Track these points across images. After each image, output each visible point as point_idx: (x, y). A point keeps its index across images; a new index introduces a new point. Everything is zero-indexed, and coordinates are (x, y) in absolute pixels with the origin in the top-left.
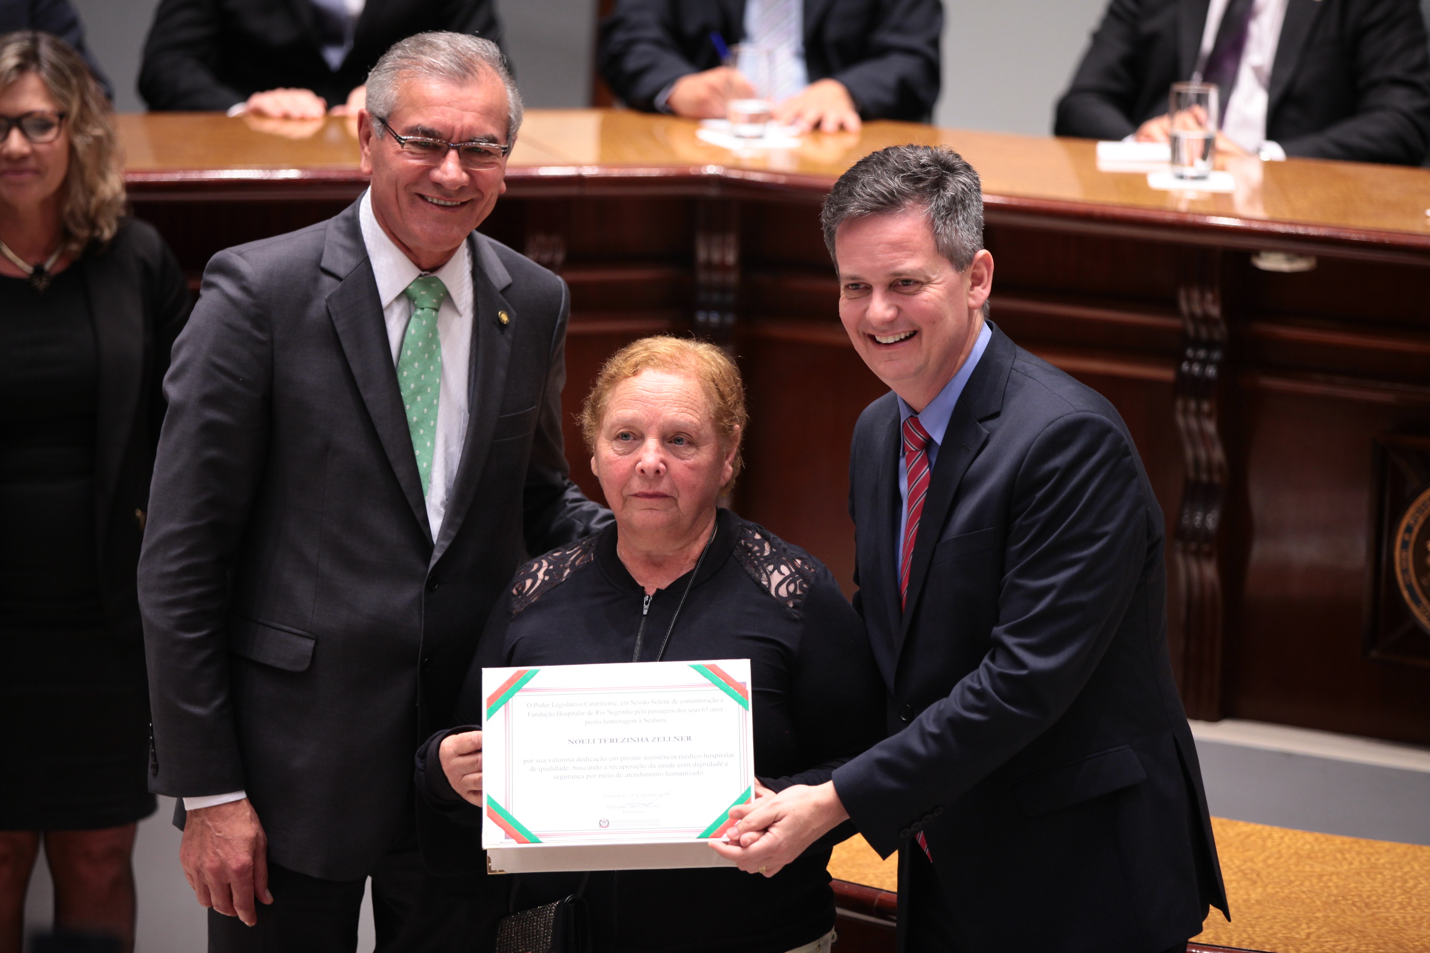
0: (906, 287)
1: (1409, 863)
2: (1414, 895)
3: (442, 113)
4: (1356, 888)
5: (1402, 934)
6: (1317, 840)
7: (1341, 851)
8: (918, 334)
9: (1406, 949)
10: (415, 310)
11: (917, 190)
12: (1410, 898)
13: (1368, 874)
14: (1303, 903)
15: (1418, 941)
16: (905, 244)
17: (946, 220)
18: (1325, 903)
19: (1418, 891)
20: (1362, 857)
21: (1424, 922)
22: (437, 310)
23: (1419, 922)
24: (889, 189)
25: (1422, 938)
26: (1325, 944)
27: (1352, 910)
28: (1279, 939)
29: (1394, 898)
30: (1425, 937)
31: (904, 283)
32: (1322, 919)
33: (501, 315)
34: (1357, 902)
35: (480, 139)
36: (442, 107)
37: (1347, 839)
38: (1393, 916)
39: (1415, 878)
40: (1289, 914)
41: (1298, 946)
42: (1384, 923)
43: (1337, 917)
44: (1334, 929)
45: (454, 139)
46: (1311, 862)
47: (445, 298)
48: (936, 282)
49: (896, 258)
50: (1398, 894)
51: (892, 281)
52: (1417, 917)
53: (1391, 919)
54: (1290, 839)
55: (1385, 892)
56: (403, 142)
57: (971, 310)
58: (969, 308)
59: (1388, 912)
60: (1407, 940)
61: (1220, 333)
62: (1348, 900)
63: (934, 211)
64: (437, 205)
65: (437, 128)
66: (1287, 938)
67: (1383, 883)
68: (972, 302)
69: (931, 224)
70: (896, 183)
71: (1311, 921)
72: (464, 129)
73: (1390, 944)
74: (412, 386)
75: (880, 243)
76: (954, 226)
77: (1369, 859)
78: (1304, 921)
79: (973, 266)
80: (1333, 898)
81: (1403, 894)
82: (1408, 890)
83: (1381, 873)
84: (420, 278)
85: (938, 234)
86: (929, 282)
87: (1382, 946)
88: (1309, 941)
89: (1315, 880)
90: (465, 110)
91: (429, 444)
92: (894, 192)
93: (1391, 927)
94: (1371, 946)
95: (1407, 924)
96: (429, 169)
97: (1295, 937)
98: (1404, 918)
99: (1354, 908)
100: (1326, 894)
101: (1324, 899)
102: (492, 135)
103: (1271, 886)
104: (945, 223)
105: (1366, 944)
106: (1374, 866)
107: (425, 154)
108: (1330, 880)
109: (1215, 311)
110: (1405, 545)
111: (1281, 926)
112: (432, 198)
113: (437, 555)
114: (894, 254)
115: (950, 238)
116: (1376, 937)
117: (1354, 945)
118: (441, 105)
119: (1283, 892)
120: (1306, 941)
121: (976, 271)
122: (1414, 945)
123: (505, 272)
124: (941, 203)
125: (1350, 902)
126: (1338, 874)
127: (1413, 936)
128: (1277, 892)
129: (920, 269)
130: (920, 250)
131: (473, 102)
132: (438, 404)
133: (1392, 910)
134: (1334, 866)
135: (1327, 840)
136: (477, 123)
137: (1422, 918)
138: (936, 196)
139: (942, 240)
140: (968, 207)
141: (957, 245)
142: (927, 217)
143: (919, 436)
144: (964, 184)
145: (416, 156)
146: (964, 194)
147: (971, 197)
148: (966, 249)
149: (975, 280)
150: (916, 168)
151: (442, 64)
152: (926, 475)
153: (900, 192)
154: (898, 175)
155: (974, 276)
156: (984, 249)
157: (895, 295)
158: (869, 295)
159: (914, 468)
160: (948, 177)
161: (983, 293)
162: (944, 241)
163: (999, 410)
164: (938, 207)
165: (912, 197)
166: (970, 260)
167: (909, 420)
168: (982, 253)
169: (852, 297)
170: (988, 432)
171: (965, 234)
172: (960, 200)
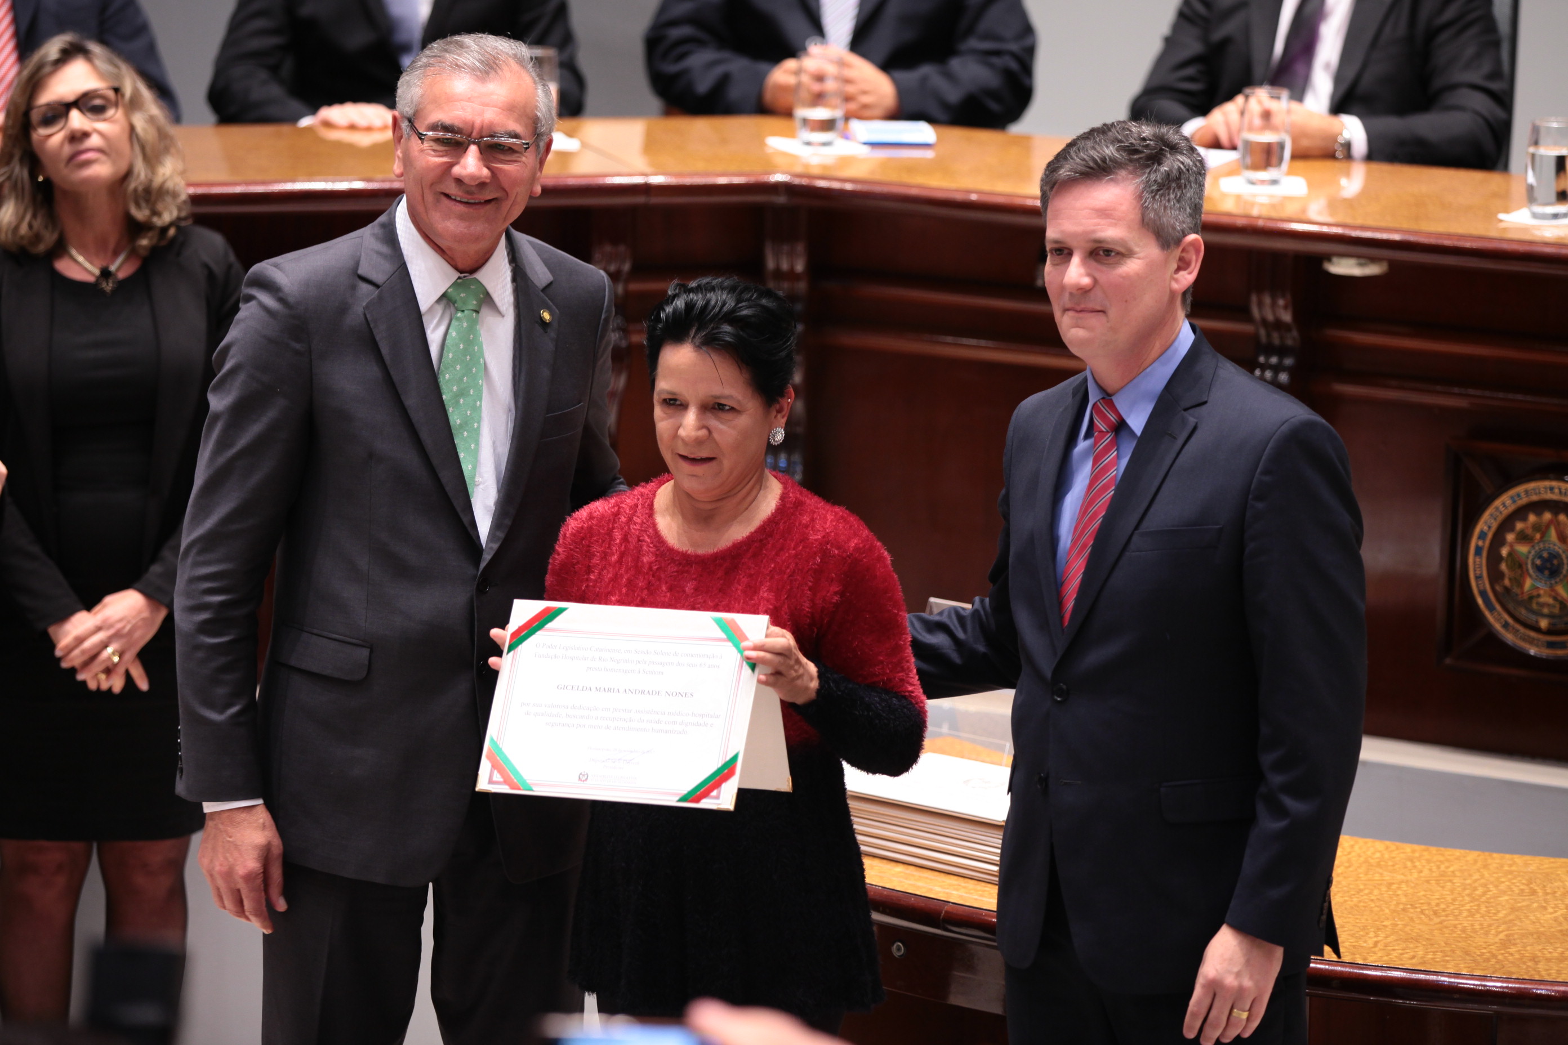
0: (1107, 257)
1: (1478, 870)
2: (1483, 902)
3: (462, 108)
4: (1424, 896)
5: (1469, 942)
6: (1387, 848)
7: (1412, 860)
9: (1473, 957)
10: (456, 313)
11: (1131, 161)
12: (1479, 905)
13: (1438, 882)
14: (1372, 911)
15: (1485, 948)
17: (1156, 195)
18: (1394, 911)
19: (1488, 899)
20: (1432, 865)
21: (1492, 929)
22: (477, 312)
23: (1487, 929)
24: (1102, 155)
25: (1489, 945)
26: (1392, 952)
27: (1420, 918)
28: (1346, 947)
29: (1463, 906)
30: (1493, 944)
31: (1106, 253)
32: (1390, 927)
33: (543, 314)
34: (1425, 910)
35: (501, 134)
36: (462, 103)
37: (1416, 847)
38: (1461, 924)
39: (1485, 885)
40: (1357, 923)
41: (1365, 955)
42: (1452, 930)
43: (1405, 925)
44: (1401, 937)
45: (474, 134)
46: (1380, 871)
47: (487, 299)
48: (1136, 255)
50: (1467, 901)
51: (1094, 248)
52: (1485, 924)
53: (1460, 927)
54: (1360, 848)
55: (1454, 900)
56: (422, 138)
57: (1173, 293)
58: (1171, 291)
59: (1457, 919)
60: (1475, 947)
61: (1292, 339)
62: (1416, 908)
63: (1144, 183)
64: (461, 202)
65: (457, 123)
66: (1354, 947)
67: (1452, 891)
68: (1175, 286)
69: (1140, 197)
71: (1379, 929)
72: (485, 124)
73: (1458, 952)
74: (455, 388)
75: (1085, 208)
76: (1163, 202)
77: (1438, 867)
78: (1372, 930)
79: (1180, 249)
80: (1401, 906)
81: (1471, 902)
82: (1477, 897)
83: (1450, 881)
85: (1146, 208)
86: (1130, 254)
87: (1449, 953)
88: (1376, 949)
89: (1384, 889)
90: (487, 105)
91: (473, 446)
92: (1106, 159)
93: (1458, 934)
94: (1439, 953)
95: (1475, 931)
96: (451, 165)
97: (1362, 945)
98: (1472, 925)
99: (1423, 916)
100: (1395, 902)
101: (1392, 907)
102: (513, 131)
103: (1340, 895)
104: (1154, 197)
105: (1434, 952)
106: (1443, 874)
107: (446, 151)
108: (1399, 888)
109: (1287, 317)
110: (1478, 551)
111: (1349, 935)
112: (455, 195)
113: (487, 557)
114: (1100, 221)
115: (1157, 213)
116: (1444, 945)
117: (1421, 953)
118: (462, 100)
119: (1352, 901)
120: (1373, 950)
121: (1184, 255)
122: (1481, 952)
123: (546, 270)
124: (1153, 177)
125: (1419, 910)
126: (1407, 882)
127: (1480, 944)
128: (1346, 901)
129: (1122, 239)
130: (1124, 220)
131: (495, 97)
132: (481, 406)
133: (1460, 918)
134: (1403, 874)
135: (1397, 848)
136: (498, 118)
137: (1490, 925)
138: (1150, 169)
139: (1149, 214)
140: (1183, 186)
141: (1165, 222)
142: (1136, 188)
143: (1112, 418)
144: (1183, 163)
145: (438, 153)
146: (1180, 173)
147: (1189, 177)
148: (1174, 228)
149: (1181, 264)
150: (1135, 140)
151: (464, 61)
152: (1113, 457)
153: (1113, 160)
154: (1116, 144)
155: (1181, 259)
156: (1194, 233)
157: (1094, 264)
158: (1069, 260)
159: (1099, 451)
160: (1167, 154)
161: (1188, 278)
162: (1152, 215)
163: (1206, 399)
164: (1149, 180)
165: (1124, 166)
166: (1178, 242)
167: (1101, 401)
168: (1192, 237)
169: (1055, 262)
170: (1195, 420)
171: (1175, 213)
172: (1175, 178)
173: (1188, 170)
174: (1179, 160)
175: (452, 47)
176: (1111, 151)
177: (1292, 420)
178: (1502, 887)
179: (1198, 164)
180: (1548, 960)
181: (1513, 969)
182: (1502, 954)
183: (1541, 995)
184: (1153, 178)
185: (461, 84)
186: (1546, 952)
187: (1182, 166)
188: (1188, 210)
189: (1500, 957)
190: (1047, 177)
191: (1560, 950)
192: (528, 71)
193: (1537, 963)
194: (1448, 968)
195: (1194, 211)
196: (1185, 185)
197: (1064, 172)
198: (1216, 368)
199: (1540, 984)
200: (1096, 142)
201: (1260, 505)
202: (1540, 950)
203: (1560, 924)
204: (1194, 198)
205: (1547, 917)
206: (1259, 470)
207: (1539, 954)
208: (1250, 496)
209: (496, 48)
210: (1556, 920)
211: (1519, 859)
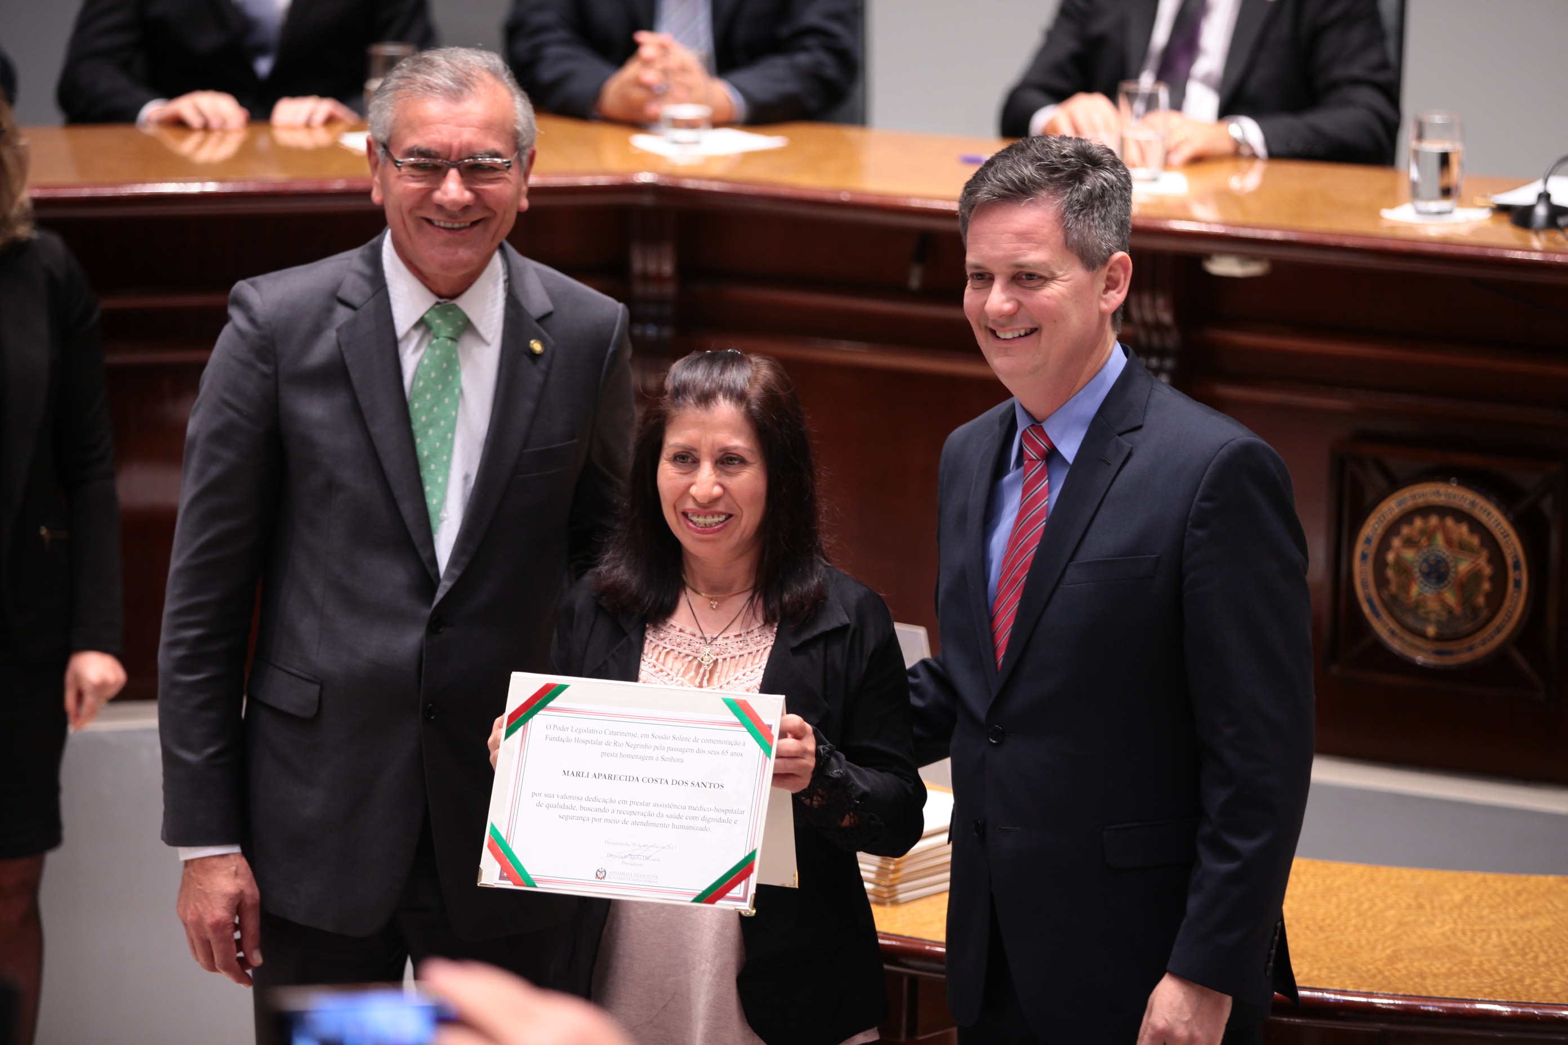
0: (1029, 281)
1: (1365, 884)
2: (1369, 917)
3: (438, 132)
5: (1355, 958)
8: (1037, 332)
9: (1359, 973)
10: (432, 340)
11: (1050, 180)
12: (1365, 920)
15: (1372, 964)
16: (1031, 235)
17: (1079, 215)
19: (1374, 913)
21: (1378, 945)
22: (455, 339)
23: (1373, 945)
24: (1020, 176)
25: (1375, 961)
29: (1349, 921)
30: (1380, 960)
31: (1028, 277)
33: (533, 344)
35: (481, 154)
36: (438, 125)
38: (1347, 939)
39: (1371, 900)
42: (1338, 946)
45: (453, 158)
47: (466, 327)
48: (1059, 279)
49: (1020, 249)
50: (1353, 916)
51: (1016, 273)
52: (1372, 940)
53: (1345, 942)
55: (1340, 915)
56: (399, 165)
57: (1102, 314)
58: (1100, 312)
59: (1342, 935)
60: (1361, 963)
63: (1065, 204)
64: (445, 228)
65: (434, 147)
67: (1338, 905)
68: (1104, 306)
69: (1062, 218)
70: (1029, 170)
72: (463, 145)
73: (1344, 968)
74: (424, 418)
75: (1005, 232)
76: (1087, 222)
79: (1107, 268)
81: (1358, 917)
82: (1363, 912)
83: (1336, 895)
84: (437, 306)
85: (1069, 228)
86: (1053, 278)
87: (1335, 970)
90: (463, 125)
91: (440, 480)
92: (1025, 180)
93: (1344, 950)
95: (1361, 947)
96: (431, 191)
98: (1358, 941)
102: (494, 150)
104: (1077, 218)
106: (1329, 889)
107: (425, 176)
110: (1363, 558)
112: (439, 221)
114: (1021, 244)
115: (1081, 235)
117: (1306, 969)
118: (437, 123)
121: (1112, 273)
122: (1367, 968)
123: (546, 298)
124: (1075, 196)
127: (1366, 960)
129: (1044, 263)
130: (1047, 243)
131: (471, 116)
133: (1346, 933)
136: (476, 138)
137: (1376, 941)
138: (1071, 188)
139: (1072, 235)
140: (1107, 204)
141: (1090, 243)
142: (1057, 209)
143: (1043, 445)
144: (1105, 180)
145: (415, 179)
146: (1103, 190)
147: (1113, 194)
148: (1100, 248)
149: (1109, 283)
150: (1055, 157)
151: (436, 81)
152: (1044, 487)
153: (1033, 181)
154: (1035, 162)
155: (1109, 278)
156: (1122, 251)
157: (1017, 288)
158: (991, 285)
159: (1030, 480)
160: (1088, 171)
161: (1117, 297)
162: (1075, 236)
163: (1141, 423)
164: (1071, 200)
165: (1044, 187)
166: (1105, 261)
167: (1030, 428)
168: (1119, 254)
169: (976, 287)
170: (1131, 445)
171: (1100, 232)
172: (1098, 196)
173: (1112, 187)
174: (1102, 177)
175: (422, 67)
176: (1030, 171)
177: (1232, 442)
178: (1389, 901)
179: (1123, 179)
180: (1436, 976)
181: (1401, 986)
182: (1389, 970)
183: (1428, 1012)
184: (1075, 198)
185: (434, 107)
186: (1433, 967)
187: (1105, 184)
188: (1114, 228)
189: (1387, 973)
190: (965, 199)
191: (1448, 965)
192: (505, 84)
193: (1424, 979)
194: (1332, 985)
195: (1121, 228)
196: (1110, 202)
197: (983, 195)
198: (1151, 391)
199: (1428, 1001)
200: (1014, 161)
201: (1199, 533)
202: (1427, 966)
203: (1448, 939)
204: (1120, 215)
205: (1434, 932)
206: (1197, 497)
207: (1426, 969)
208: (1189, 524)
209: (466, 63)
210: (1443, 934)
211: (1406, 873)
